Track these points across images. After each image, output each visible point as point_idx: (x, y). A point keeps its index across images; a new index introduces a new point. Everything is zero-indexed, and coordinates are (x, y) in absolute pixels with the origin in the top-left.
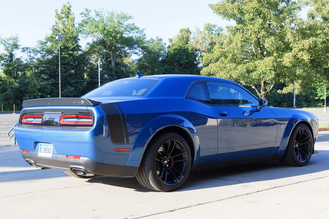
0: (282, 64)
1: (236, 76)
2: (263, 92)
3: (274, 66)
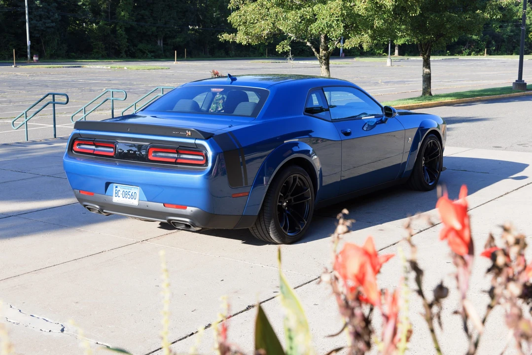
0: (354, 11)
1: (287, 30)
2: (323, 52)
3: (342, 15)
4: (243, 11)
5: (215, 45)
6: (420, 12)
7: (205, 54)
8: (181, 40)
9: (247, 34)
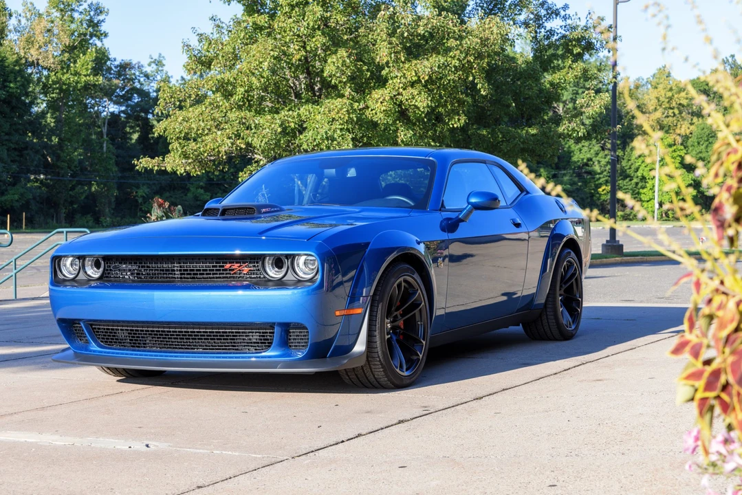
3: (350, 121)
4: (181, 118)
5: (75, 206)
6: (465, 121)
7: (57, 222)
8: (16, 197)
9: (186, 156)
